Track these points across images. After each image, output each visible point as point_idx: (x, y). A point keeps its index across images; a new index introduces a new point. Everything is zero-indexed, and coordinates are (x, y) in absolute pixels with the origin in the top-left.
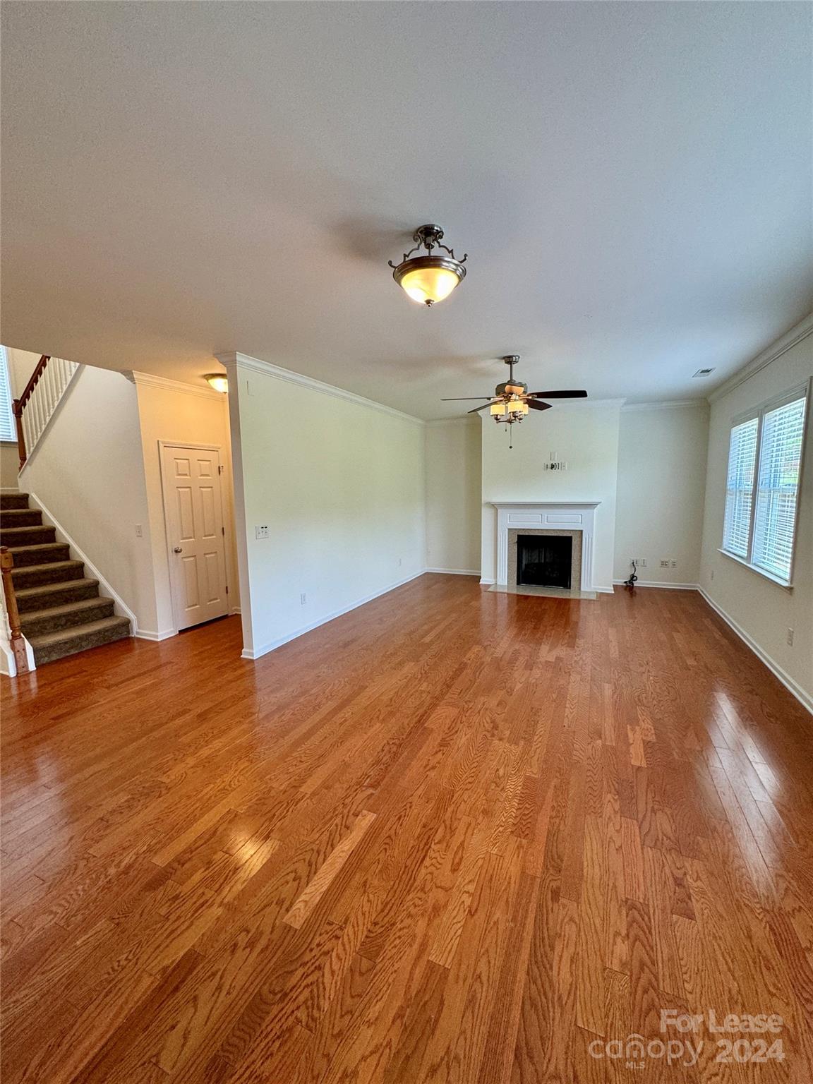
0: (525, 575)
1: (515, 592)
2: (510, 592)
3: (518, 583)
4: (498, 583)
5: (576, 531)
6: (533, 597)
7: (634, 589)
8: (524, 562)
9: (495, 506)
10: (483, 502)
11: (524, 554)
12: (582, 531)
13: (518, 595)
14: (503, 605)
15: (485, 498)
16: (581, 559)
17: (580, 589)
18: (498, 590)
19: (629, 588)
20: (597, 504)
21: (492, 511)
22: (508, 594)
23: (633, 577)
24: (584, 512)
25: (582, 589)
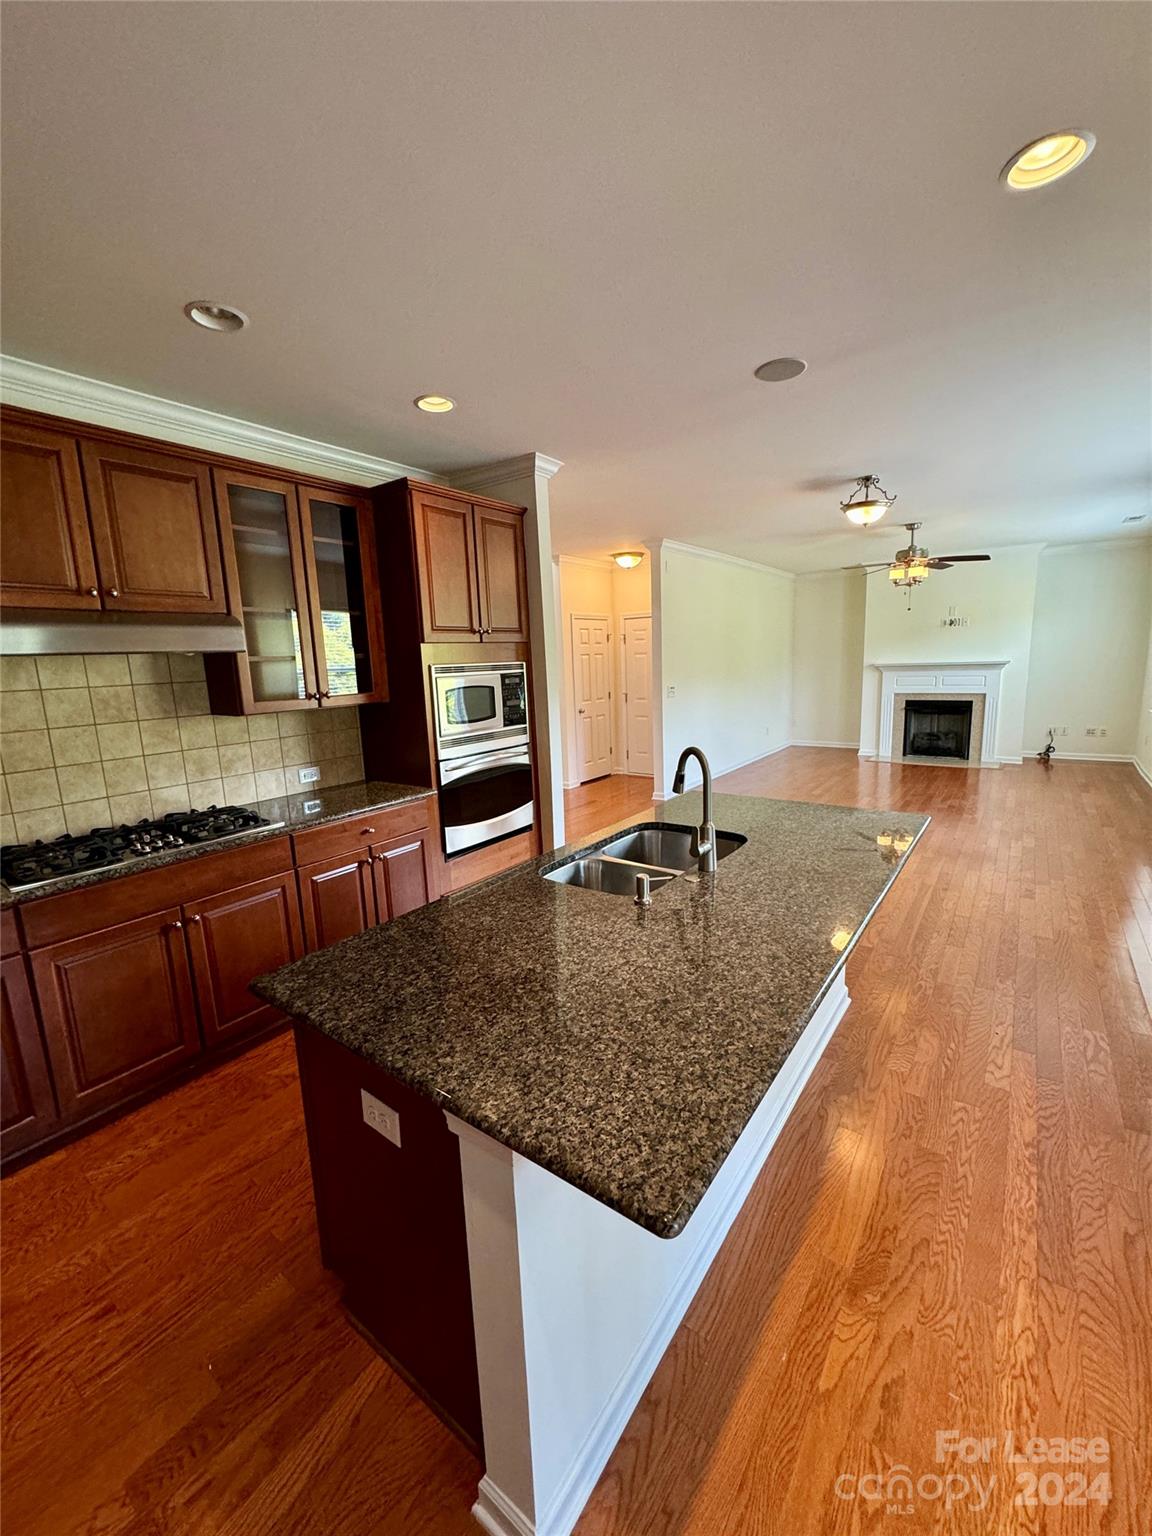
0: (913, 746)
1: (901, 761)
2: (895, 761)
3: (904, 754)
4: (880, 754)
5: (977, 694)
6: (923, 766)
7: (1051, 763)
8: (912, 731)
9: (877, 668)
10: (865, 665)
11: (913, 720)
12: (985, 695)
13: (904, 765)
14: (885, 773)
15: (868, 660)
16: (982, 727)
17: (980, 759)
18: (881, 760)
19: (1044, 759)
20: (1005, 664)
21: (877, 674)
22: (892, 764)
23: (1049, 749)
24: (990, 673)
25: (982, 759)
